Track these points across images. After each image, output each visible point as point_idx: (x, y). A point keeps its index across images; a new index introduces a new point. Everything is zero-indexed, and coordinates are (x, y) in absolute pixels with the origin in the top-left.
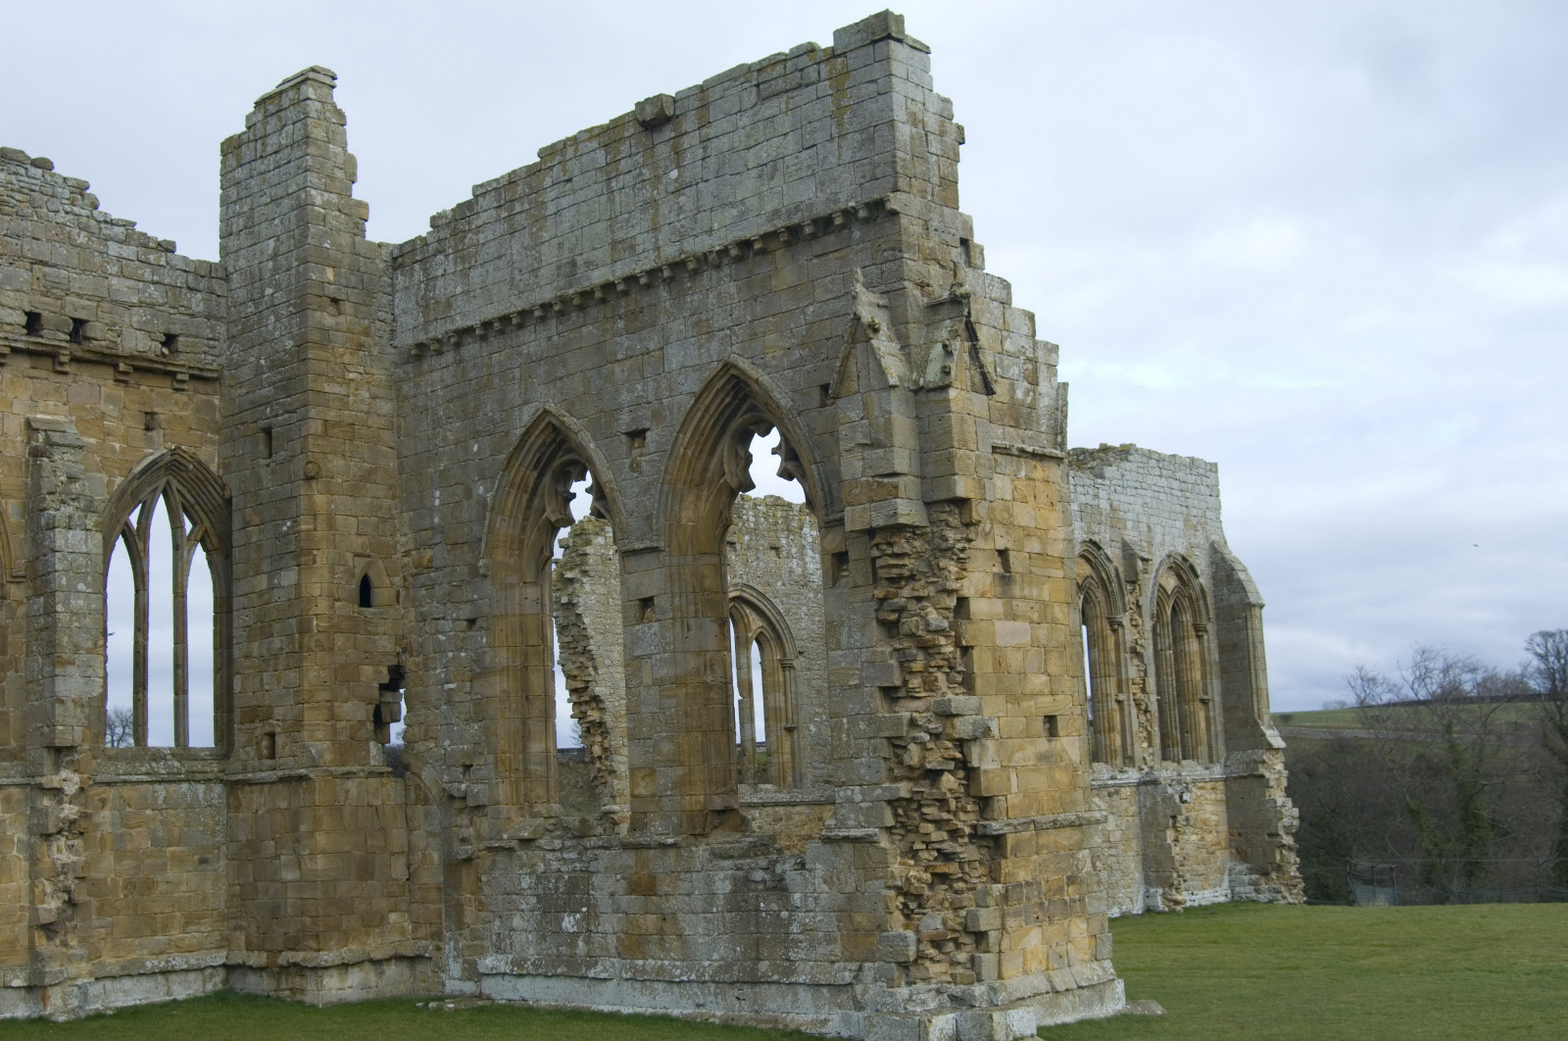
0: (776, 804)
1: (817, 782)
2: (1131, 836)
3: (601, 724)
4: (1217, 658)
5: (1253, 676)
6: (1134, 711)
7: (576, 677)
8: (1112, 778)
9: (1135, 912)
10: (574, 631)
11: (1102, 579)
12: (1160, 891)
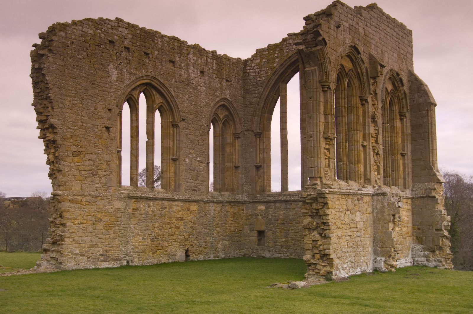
0: (163, 199)
1: (188, 189)
2: (368, 226)
3: (54, 142)
4: (410, 133)
5: (430, 142)
6: (372, 153)
7: (41, 113)
8: (359, 190)
9: (368, 271)
10: (42, 85)
11: (358, 72)
12: (383, 259)
